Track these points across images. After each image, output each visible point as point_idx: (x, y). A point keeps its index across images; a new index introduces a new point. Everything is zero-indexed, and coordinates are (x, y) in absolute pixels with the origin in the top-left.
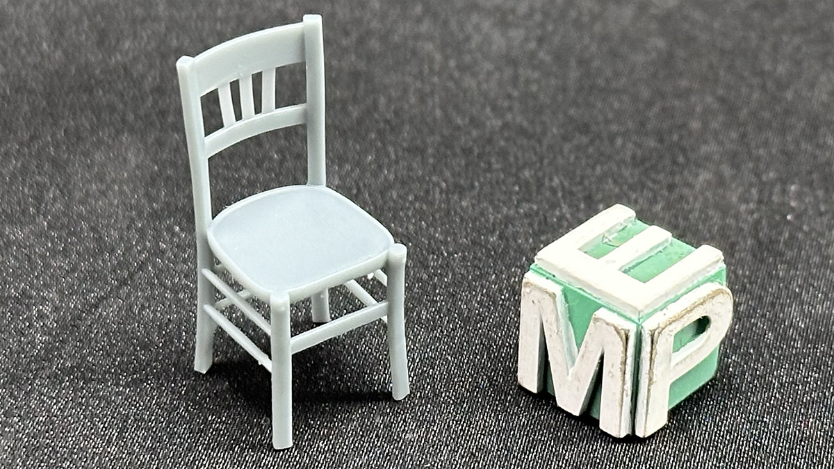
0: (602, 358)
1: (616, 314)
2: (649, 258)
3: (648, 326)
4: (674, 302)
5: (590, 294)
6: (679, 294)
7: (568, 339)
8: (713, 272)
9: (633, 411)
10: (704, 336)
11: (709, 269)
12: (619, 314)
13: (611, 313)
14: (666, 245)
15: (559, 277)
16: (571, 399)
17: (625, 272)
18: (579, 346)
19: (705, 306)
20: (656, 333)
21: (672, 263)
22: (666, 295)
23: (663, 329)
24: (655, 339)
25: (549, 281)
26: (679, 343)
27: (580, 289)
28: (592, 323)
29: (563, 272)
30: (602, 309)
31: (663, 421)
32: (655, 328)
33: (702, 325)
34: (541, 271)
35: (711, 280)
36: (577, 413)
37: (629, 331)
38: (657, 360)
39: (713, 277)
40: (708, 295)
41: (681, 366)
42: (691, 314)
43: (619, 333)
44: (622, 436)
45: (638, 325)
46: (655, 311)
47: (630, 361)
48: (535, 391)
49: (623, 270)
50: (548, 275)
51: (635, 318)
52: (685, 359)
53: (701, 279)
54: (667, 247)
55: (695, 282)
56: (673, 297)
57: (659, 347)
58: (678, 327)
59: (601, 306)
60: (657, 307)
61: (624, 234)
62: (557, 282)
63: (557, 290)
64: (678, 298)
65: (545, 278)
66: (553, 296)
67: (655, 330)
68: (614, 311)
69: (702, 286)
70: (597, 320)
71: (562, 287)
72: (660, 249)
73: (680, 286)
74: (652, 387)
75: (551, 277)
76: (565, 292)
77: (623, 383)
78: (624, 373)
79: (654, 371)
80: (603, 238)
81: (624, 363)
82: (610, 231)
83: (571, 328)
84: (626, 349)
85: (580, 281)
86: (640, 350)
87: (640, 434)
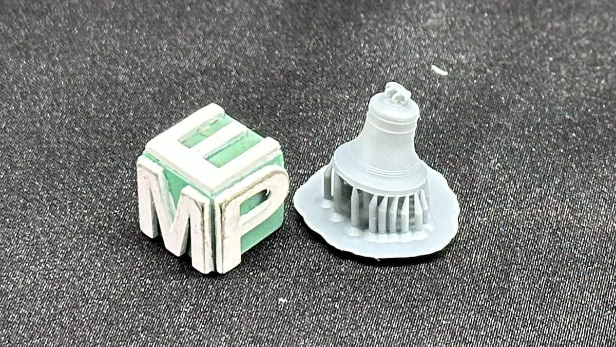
0: (189, 220)
1: (197, 191)
2: (229, 146)
3: (218, 201)
4: (240, 181)
5: (181, 175)
6: (244, 175)
7: (169, 205)
8: (271, 158)
9: (214, 256)
10: (266, 202)
11: (268, 156)
12: (200, 191)
13: (193, 189)
14: (242, 136)
15: (161, 161)
16: (174, 246)
17: (207, 159)
18: (176, 207)
19: (264, 183)
20: (223, 206)
21: (245, 150)
22: (233, 177)
23: (229, 202)
24: (223, 209)
25: (155, 164)
26: (245, 208)
27: (175, 171)
28: (181, 197)
29: (164, 158)
30: (188, 186)
31: (238, 261)
32: (222, 202)
33: (264, 195)
34: (150, 156)
35: (271, 163)
36: (178, 254)
37: (204, 204)
38: (226, 223)
39: (272, 161)
40: (267, 175)
41: (248, 225)
42: (252, 190)
43: (198, 205)
44: (207, 272)
45: (211, 200)
46: (225, 189)
47: (207, 223)
48: (152, 237)
49: (206, 157)
50: (154, 159)
51: (209, 194)
52: (251, 220)
53: (262, 163)
54: (243, 137)
55: (258, 166)
56: (239, 178)
57: (226, 214)
58: (242, 199)
59: (187, 184)
60: (228, 185)
61: (214, 126)
62: (160, 165)
63: (159, 170)
65: (151, 161)
66: (156, 175)
67: (222, 203)
68: (196, 188)
69: (263, 169)
70: (183, 195)
71: (163, 169)
72: (238, 139)
73: (244, 170)
74: (224, 241)
75: (156, 161)
76: (165, 172)
77: (204, 238)
78: (203, 231)
79: (226, 230)
80: (198, 130)
81: (203, 224)
82: (203, 125)
83: (171, 197)
84: (203, 216)
85: (174, 166)
86: (213, 216)
87: (220, 271)
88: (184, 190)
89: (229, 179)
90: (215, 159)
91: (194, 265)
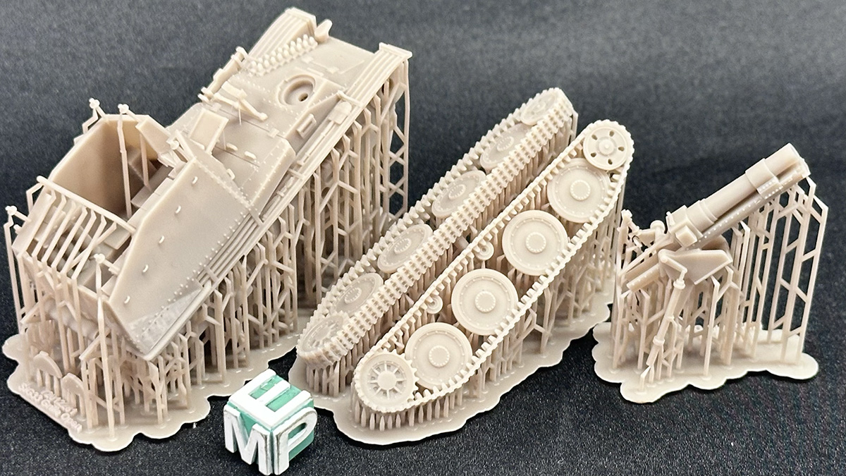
0: (257, 444)
1: (262, 427)
2: (281, 396)
3: (275, 433)
4: (288, 420)
5: (252, 418)
6: (290, 415)
7: (244, 434)
8: (306, 404)
9: (273, 465)
10: (304, 431)
11: (304, 402)
12: (264, 427)
13: (259, 426)
14: (288, 390)
15: (239, 408)
16: (247, 458)
17: (267, 406)
18: (249, 436)
19: (303, 419)
20: (279, 436)
21: (289, 399)
22: (284, 417)
23: (282, 433)
24: (278, 438)
25: (235, 410)
26: (291, 435)
27: (247, 414)
28: (252, 430)
29: (240, 406)
30: (256, 424)
31: (288, 466)
32: (278, 434)
33: (303, 426)
34: (231, 406)
35: (306, 407)
36: (250, 463)
37: (267, 435)
38: (280, 446)
40: (305, 414)
41: (293, 445)
42: (295, 425)
43: (262, 436)
44: (269, 474)
45: (271, 433)
46: (279, 425)
47: (268, 447)
48: (233, 452)
51: (270, 429)
52: (295, 442)
53: (301, 407)
54: (290, 391)
55: (298, 409)
56: (287, 418)
57: (281, 441)
58: (290, 431)
60: (281, 422)
61: (270, 384)
62: (238, 410)
63: (238, 414)
64: (289, 418)
65: (232, 408)
66: (236, 417)
68: (261, 425)
69: (301, 411)
70: (254, 430)
71: (240, 413)
72: (285, 392)
73: (291, 412)
74: (280, 457)
75: (235, 408)
76: (241, 415)
77: (267, 455)
78: (266, 451)
79: (280, 450)
80: (261, 386)
81: (266, 447)
82: (263, 383)
83: (245, 430)
84: (266, 442)
85: (247, 411)
86: (272, 442)
87: (276, 473)
88: (254, 427)
89: (282, 419)
90: (273, 405)
91: (260, 470)
